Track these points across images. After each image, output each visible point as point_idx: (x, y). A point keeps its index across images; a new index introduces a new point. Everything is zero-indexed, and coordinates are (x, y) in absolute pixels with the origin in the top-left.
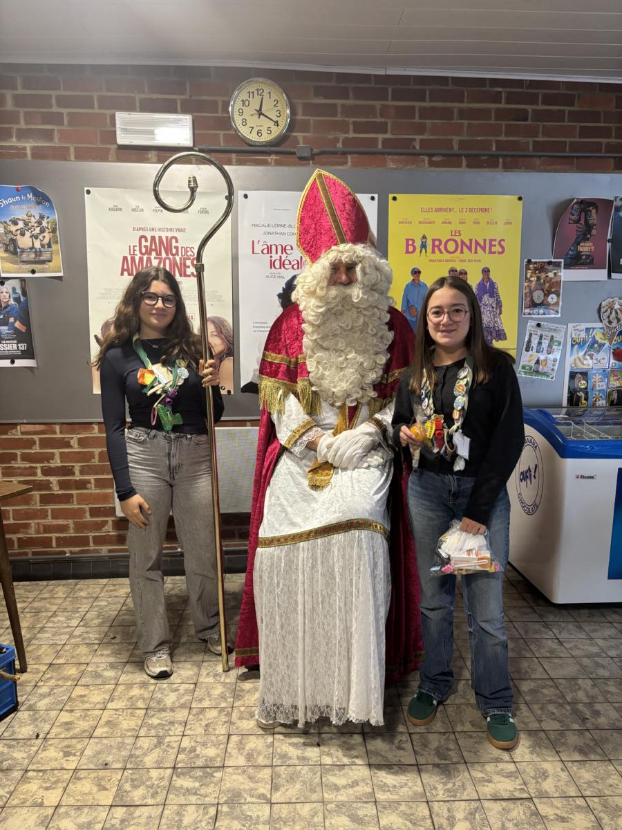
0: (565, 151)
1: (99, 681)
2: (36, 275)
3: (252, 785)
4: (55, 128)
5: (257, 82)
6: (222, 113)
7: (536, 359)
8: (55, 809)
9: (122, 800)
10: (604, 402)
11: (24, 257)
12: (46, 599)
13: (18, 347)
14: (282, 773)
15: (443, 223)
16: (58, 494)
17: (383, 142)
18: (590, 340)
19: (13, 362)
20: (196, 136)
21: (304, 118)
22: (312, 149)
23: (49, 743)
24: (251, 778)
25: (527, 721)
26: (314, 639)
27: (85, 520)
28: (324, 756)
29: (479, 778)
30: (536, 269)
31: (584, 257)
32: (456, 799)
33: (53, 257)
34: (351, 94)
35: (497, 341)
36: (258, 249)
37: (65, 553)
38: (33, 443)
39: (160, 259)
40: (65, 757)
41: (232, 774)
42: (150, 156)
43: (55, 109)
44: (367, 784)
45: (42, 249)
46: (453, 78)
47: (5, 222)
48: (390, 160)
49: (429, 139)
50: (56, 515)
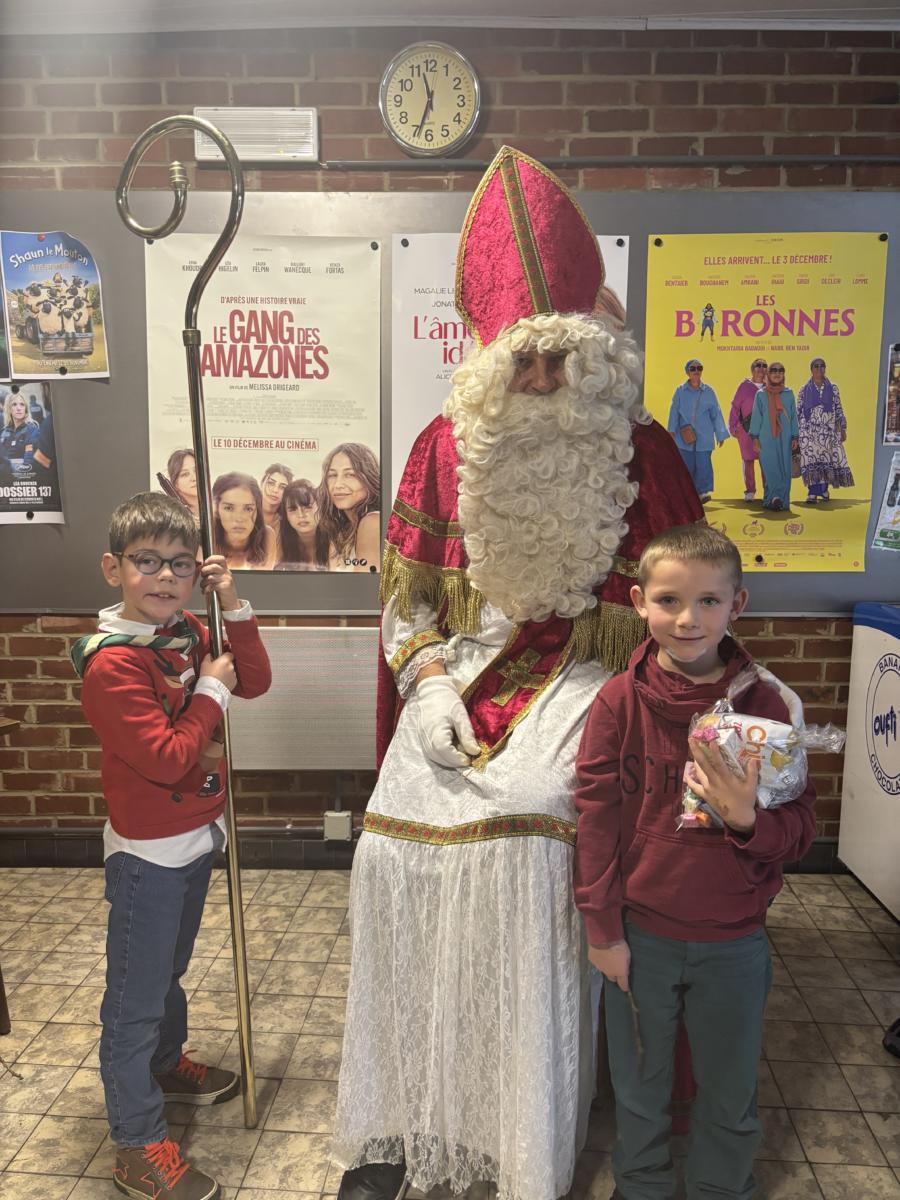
2: (68, 376)
4: (100, 137)
5: (425, 48)
11: (50, 346)
12: (68, 900)
13: (38, 491)
15: (743, 283)
17: (640, 145)
19: (30, 516)
20: (323, 143)
21: (502, 107)
33: (95, 347)
34: (586, 66)
35: (836, 486)
36: (425, 329)
38: (61, 645)
39: (264, 349)
42: (249, 179)
43: (100, 107)
45: (77, 335)
46: (765, 33)
47: (20, 291)
48: (652, 176)
49: (721, 138)
50: (95, 763)
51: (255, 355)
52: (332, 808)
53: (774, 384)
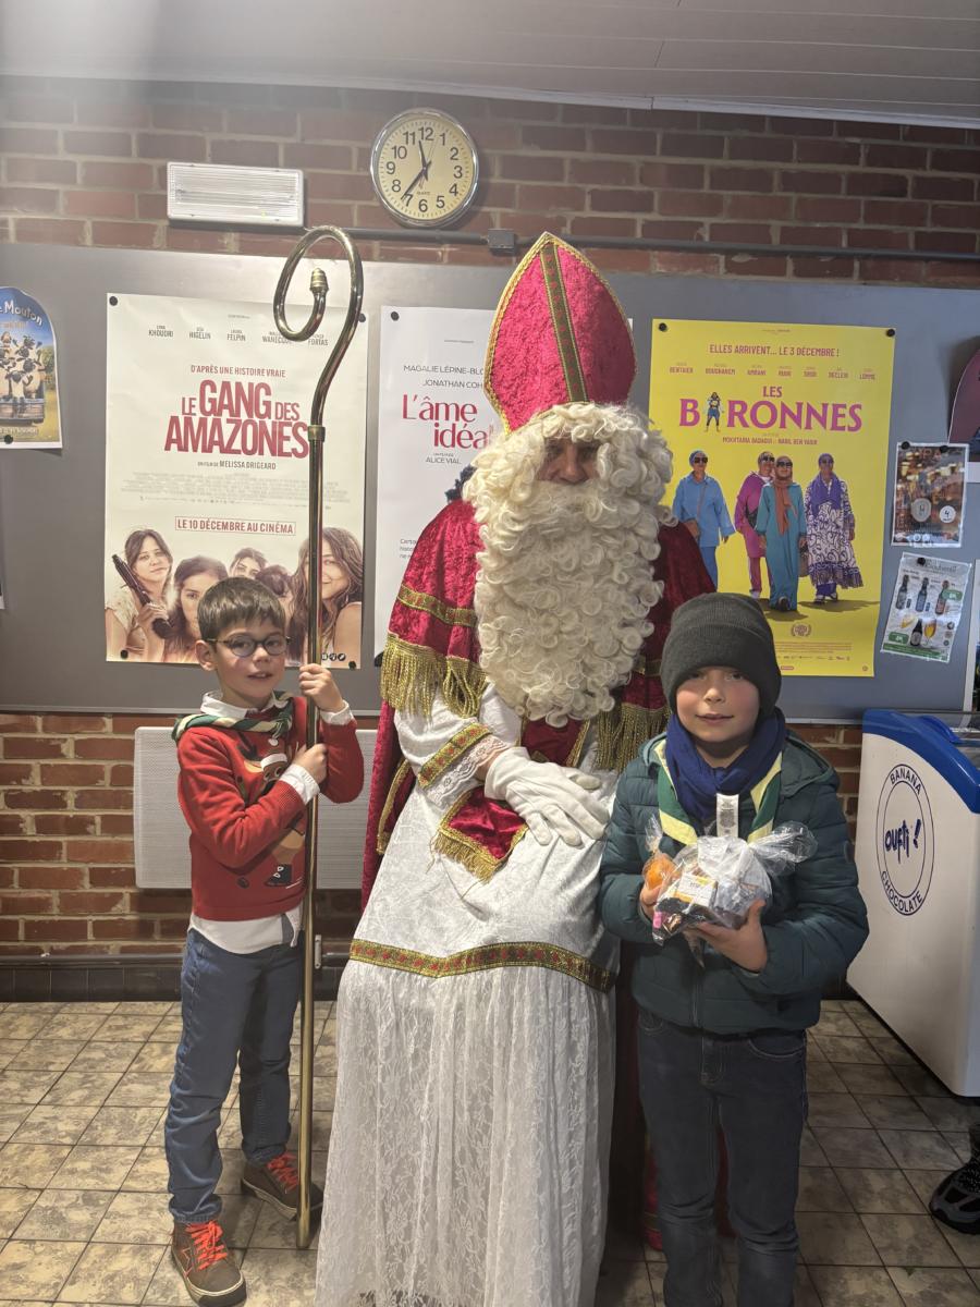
0: (973, 251)
2: (14, 445)
4: (61, 188)
5: (420, 115)
6: (358, 171)
7: (916, 621)
15: (750, 373)
16: (35, 842)
17: (643, 226)
20: (309, 208)
21: (501, 181)
22: (516, 237)
27: (80, 891)
30: (917, 460)
33: (46, 413)
34: (589, 143)
35: (845, 587)
36: (414, 408)
37: (43, 952)
39: (237, 423)
42: (226, 242)
43: (62, 156)
45: (26, 400)
46: (771, 118)
48: (656, 260)
49: (727, 224)
50: (28, 879)
51: (227, 429)
53: (782, 479)
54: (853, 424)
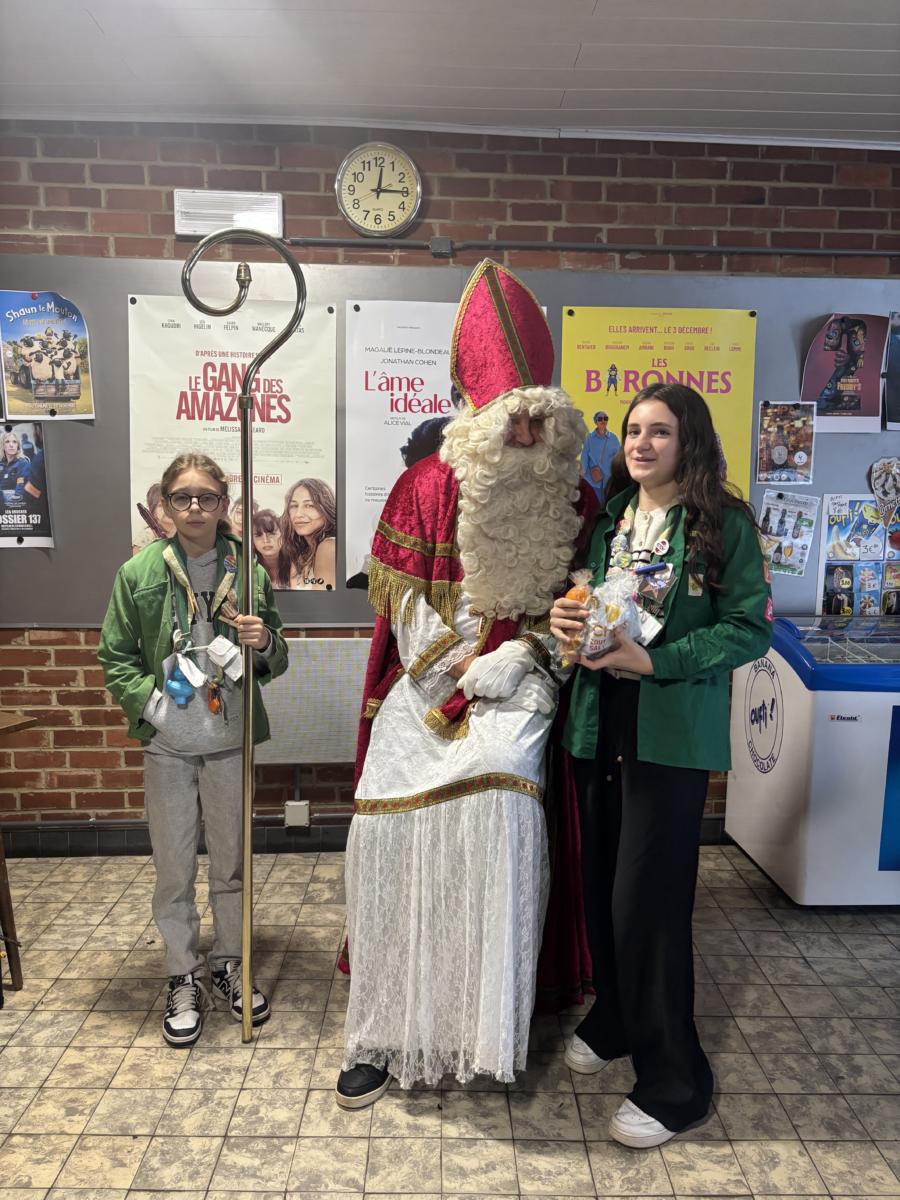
0: (818, 247)
1: (126, 1006)
2: (57, 417)
3: (338, 1165)
4: (89, 210)
5: (375, 148)
7: (776, 545)
8: (48, 1194)
9: (145, 1181)
10: (877, 609)
11: (41, 391)
12: (58, 883)
13: (28, 519)
14: (384, 1148)
15: (641, 348)
16: (81, 732)
17: (554, 232)
18: (856, 518)
19: (20, 541)
20: (287, 222)
21: (440, 198)
22: (452, 243)
23: (46, 1094)
24: (337, 1155)
25: (751, 1078)
26: (435, 954)
27: (117, 769)
28: (447, 1126)
29: (675, 1164)
30: (776, 415)
31: (846, 399)
32: (641, 1193)
33: (82, 391)
34: (509, 165)
37: (88, 817)
38: (47, 656)
39: (234, 396)
40: (68, 1116)
41: (310, 1149)
42: (221, 251)
43: (89, 185)
44: (508, 1168)
45: (66, 382)
46: (655, 142)
47: (15, 343)
48: (565, 259)
49: (622, 230)
50: (77, 762)
51: (226, 401)
52: (292, 798)
54: (724, 387)
